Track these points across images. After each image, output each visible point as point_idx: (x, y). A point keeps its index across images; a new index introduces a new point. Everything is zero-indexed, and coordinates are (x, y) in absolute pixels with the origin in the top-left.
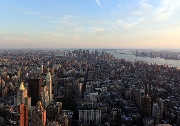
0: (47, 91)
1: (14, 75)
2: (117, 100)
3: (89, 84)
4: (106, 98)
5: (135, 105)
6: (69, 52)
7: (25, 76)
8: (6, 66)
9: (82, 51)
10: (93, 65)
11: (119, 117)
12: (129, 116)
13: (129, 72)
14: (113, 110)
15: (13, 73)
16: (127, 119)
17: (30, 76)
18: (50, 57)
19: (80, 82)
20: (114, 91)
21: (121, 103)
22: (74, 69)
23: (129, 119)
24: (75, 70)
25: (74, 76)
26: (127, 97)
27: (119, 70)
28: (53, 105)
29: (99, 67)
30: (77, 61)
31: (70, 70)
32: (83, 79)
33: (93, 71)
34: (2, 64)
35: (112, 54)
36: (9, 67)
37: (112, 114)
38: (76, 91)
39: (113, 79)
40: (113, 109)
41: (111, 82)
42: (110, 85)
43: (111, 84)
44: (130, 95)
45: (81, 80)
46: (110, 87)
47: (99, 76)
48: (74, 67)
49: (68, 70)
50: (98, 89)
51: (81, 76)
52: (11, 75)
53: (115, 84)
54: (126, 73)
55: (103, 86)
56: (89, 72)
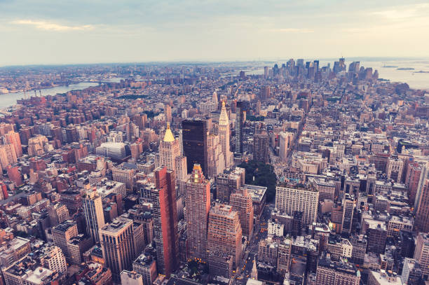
0: (221, 146)
1: (158, 114)
2: (362, 177)
3: (308, 136)
4: (339, 170)
5: (406, 198)
6: (276, 66)
7: (181, 116)
8: (142, 97)
9: (305, 63)
10: (323, 95)
11: (358, 216)
12: (381, 220)
13: (411, 117)
14: (346, 199)
15: (157, 110)
16: (373, 225)
17: (190, 115)
18: (234, 77)
19: (290, 130)
20: (360, 157)
21: (371, 185)
22: (281, 102)
23: (379, 226)
24: (283, 105)
25: (277, 118)
26: (389, 175)
27: (386, 110)
28: (229, 172)
29: (338, 101)
30: (289, 86)
31: (273, 104)
32: (295, 125)
33: (320, 109)
34: (135, 92)
35: (376, 71)
36: (150, 98)
37: (342, 207)
38: (278, 148)
39: (364, 130)
40: (347, 196)
41: (357, 136)
42: (353, 143)
43: (356, 139)
44: (398, 172)
45: (292, 127)
46: (354, 146)
47: (332, 121)
48: (282, 99)
49: (269, 104)
50: (324, 148)
51: (293, 119)
52: (151, 115)
53: (365, 142)
54: (403, 117)
55: (337, 142)
56: (312, 110)
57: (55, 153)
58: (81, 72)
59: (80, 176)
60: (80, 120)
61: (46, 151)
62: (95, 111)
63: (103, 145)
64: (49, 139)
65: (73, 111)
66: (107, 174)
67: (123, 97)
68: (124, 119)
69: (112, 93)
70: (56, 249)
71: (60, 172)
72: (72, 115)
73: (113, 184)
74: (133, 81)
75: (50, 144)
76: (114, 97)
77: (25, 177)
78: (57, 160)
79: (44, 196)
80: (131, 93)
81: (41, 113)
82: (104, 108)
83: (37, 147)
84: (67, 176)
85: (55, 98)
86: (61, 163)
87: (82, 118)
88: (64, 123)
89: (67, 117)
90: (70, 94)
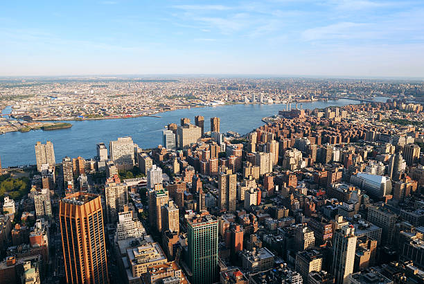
57: (307, 171)
58: (343, 88)
59: (328, 203)
60: (335, 141)
61: (299, 167)
62: (354, 133)
63: (360, 174)
64: (304, 156)
65: (329, 129)
66: (360, 211)
68: (389, 148)
69: (375, 113)
70: (298, 276)
71: (309, 193)
72: (329, 133)
73: (367, 225)
74: (404, 101)
75: (304, 160)
76: (377, 119)
77: (277, 189)
79: (291, 214)
80: (400, 118)
81: (299, 127)
82: (364, 131)
83: (292, 161)
86: (311, 183)
87: (338, 138)
88: (320, 141)
89: (323, 134)
90: (329, 111)
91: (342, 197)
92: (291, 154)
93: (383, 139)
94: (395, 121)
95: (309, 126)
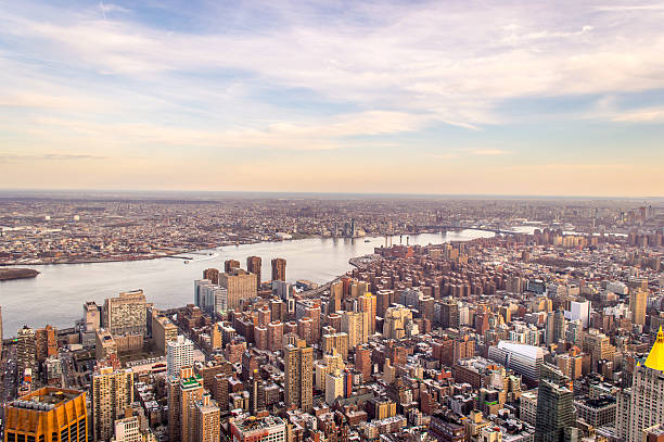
1: (613, 304)
8: (576, 265)
15: (610, 295)
34: (562, 255)
52: (599, 302)
57: (421, 341)
59: (457, 392)
60: (461, 292)
61: (408, 334)
62: (488, 280)
63: (502, 344)
64: (415, 316)
65: (452, 275)
66: (507, 403)
67: (539, 261)
68: (542, 302)
71: (426, 376)
72: (457, 282)
73: (520, 426)
74: (559, 232)
75: (415, 322)
76: (523, 258)
77: (376, 370)
78: (422, 352)
79: (400, 410)
80: (555, 256)
81: (406, 272)
82: (504, 277)
83: (398, 324)
84: (437, 385)
85: (426, 250)
86: (429, 359)
87: (465, 289)
88: (437, 293)
89: (442, 283)
90: (450, 247)
91: (478, 380)
92: (396, 314)
93: (534, 289)
94: (547, 262)
95: (420, 270)
